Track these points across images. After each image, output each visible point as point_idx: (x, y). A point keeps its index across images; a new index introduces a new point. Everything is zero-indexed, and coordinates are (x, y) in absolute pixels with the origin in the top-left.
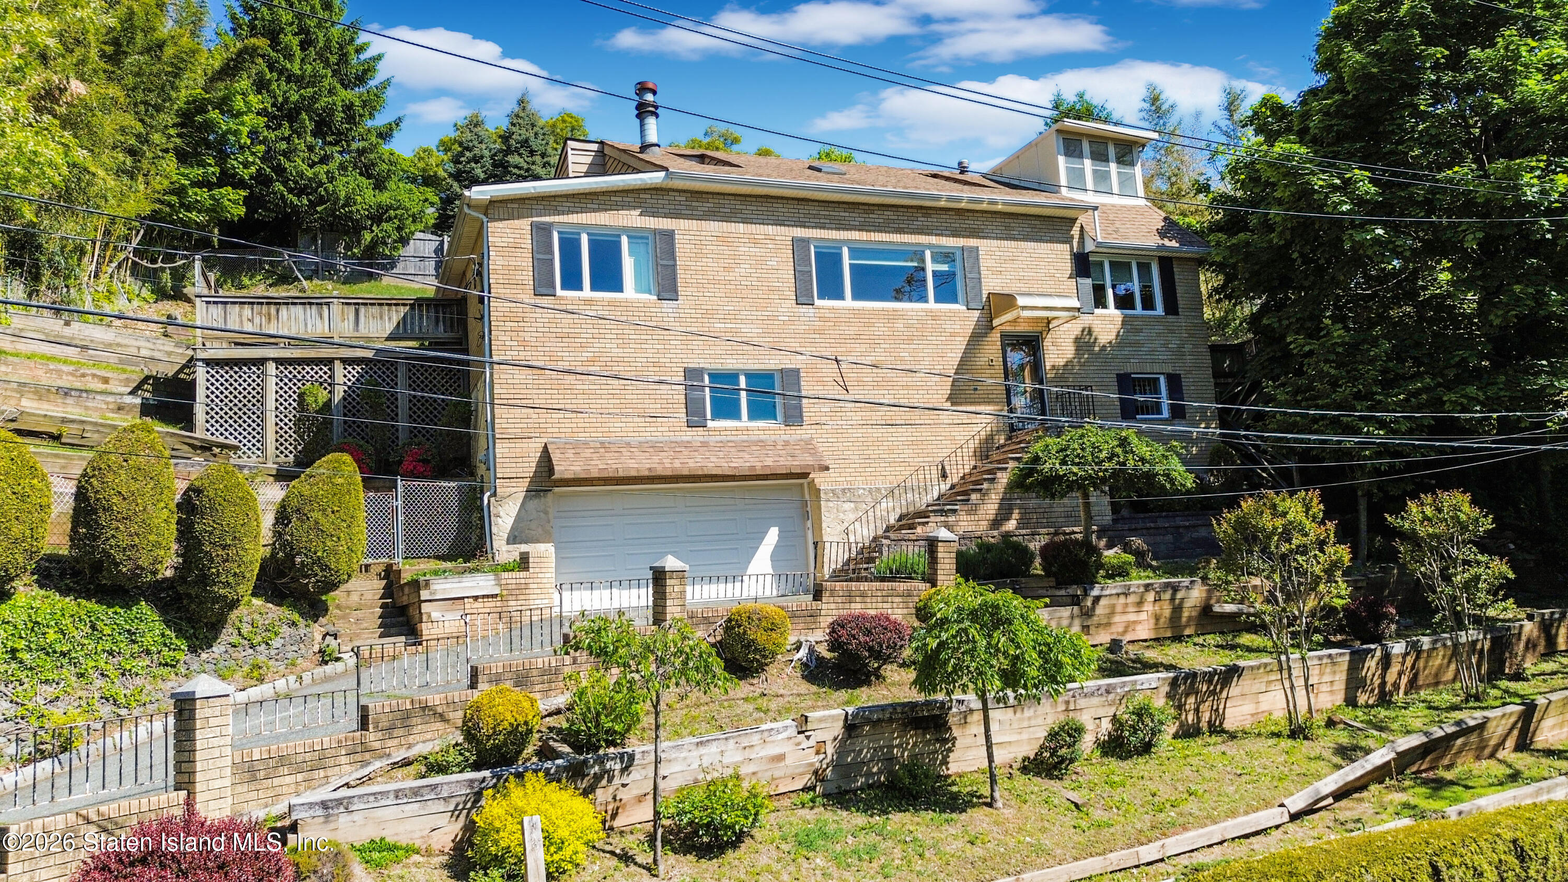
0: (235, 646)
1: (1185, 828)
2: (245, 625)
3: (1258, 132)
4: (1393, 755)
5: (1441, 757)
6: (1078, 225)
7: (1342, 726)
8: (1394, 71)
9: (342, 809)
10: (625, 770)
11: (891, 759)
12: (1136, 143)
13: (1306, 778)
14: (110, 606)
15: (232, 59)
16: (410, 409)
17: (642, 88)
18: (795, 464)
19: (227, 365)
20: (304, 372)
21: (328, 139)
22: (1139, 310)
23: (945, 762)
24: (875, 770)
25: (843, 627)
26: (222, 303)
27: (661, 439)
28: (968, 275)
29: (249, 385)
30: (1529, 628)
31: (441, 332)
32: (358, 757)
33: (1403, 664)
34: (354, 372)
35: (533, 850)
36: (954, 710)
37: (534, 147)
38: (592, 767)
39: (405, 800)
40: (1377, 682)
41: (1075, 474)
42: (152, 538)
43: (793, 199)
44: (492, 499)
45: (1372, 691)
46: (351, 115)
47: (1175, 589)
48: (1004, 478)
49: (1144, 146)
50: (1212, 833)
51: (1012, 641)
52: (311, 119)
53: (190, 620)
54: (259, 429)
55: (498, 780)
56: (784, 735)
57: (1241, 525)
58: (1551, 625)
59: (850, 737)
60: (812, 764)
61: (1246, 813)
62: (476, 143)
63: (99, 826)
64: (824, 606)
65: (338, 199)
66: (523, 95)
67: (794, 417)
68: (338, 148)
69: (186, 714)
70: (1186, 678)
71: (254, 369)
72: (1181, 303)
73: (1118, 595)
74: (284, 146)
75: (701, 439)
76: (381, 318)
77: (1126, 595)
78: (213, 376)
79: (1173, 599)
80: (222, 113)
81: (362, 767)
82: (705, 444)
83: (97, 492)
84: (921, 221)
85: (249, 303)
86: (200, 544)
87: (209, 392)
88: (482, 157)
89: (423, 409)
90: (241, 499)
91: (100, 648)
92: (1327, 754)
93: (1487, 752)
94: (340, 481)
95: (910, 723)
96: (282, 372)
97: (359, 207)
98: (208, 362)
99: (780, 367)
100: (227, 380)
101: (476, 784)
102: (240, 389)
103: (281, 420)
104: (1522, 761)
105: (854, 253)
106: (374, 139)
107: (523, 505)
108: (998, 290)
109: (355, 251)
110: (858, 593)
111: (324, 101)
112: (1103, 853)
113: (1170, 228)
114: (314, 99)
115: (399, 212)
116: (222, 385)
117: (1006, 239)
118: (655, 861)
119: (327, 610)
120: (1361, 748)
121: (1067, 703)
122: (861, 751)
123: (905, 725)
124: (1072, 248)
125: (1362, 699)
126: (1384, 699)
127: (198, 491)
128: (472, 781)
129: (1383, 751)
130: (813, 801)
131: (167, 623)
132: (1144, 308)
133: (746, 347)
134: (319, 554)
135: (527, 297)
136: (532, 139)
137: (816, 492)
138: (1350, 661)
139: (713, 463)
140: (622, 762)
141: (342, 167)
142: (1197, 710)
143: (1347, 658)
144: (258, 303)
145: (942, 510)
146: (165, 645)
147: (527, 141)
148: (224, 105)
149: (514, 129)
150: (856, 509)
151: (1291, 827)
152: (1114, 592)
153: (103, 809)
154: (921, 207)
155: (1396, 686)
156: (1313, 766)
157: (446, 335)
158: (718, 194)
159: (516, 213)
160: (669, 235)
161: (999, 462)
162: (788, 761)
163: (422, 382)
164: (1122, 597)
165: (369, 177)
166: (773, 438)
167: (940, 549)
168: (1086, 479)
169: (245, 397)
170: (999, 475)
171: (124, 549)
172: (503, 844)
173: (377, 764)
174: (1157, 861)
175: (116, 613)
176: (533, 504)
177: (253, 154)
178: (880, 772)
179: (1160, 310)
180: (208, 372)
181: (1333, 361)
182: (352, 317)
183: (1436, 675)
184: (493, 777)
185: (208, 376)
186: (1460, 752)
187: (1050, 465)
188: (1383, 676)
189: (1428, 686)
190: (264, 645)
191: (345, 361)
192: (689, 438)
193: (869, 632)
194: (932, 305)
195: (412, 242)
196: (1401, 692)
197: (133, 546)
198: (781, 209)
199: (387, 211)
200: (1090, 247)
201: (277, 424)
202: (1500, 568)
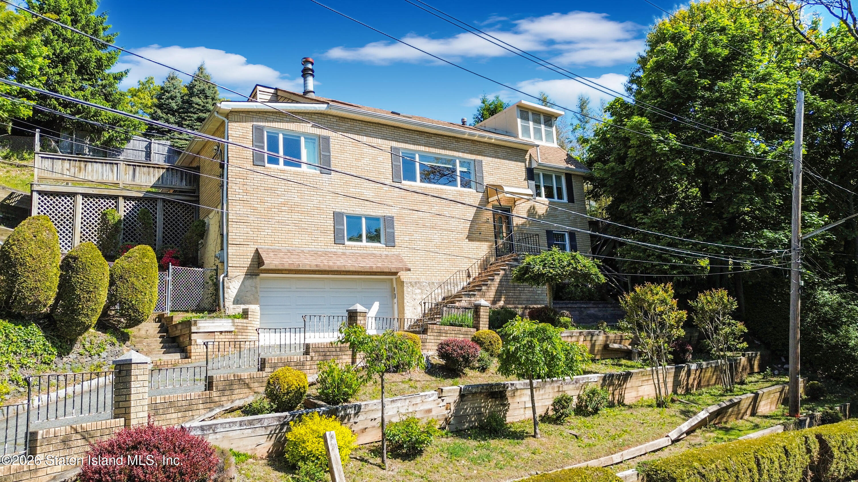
0: (81, 355)
1: (629, 447)
2: (87, 343)
3: (612, 115)
4: (708, 414)
5: (723, 417)
6: (528, 154)
7: (678, 402)
8: (685, 90)
9: (211, 431)
10: (356, 414)
11: (480, 414)
12: (553, 116)
13: (674, 425)
14: (16, 325)
15: (34, 24)
16: (164, 228)
17: (306, 61)
18: (392, 266)
19: (52, 195)
20: (100, 203)
21: (84, 77)
22: (556, 199)
23: (505, 417)
24: (473, 419)
25: (448, 345)
26: (51, 158)
27: (320, 250)
28: (478, 174)
29: (65, 208)
30: (744, 360)
31: (184, 185)
32: (208, 405)
33: (695, 374)
34: (131, 205)
35: (333, 449)
36: (509, 389)
37: (208, 94)
38: (341, 412)
39: (245, 427)
40: (685, 383)
41: (551, 273)
42: (48, 284)
43: (392, 126)
44: (226, 278)
45: (683, 387)
46: (100, 64)
47: (592, 336)
48: (498, 279)
49: (556, 118)
50: (641, 449)
51: (553, 347)
52: (76, 64)
53: (58, 337)
54: (70, 235)
55: (293, 417)
56: (432, 398)
57: (636, 299)
58: (752, 359)
59: (462, 401)
60: (444, 415)
61: (653, 440)
62: (172, 89)
63: (82, 435)
64: (429, 337)
65: (90, 112)
66: (202, 65)
67: (391, 242)
68: (90, 83)
69: (124, 373)
70: (609, 377)
71: (69, 199)
72: (575, 197)
73: (568, 336)
74: (58, 78)
75: (342, 251)
76: (149, 174)
77: (571, 337)
78: (42, 201)
79: (591, 340)
80: (25, 55)
81: (210, 411)
82: (344, 254)
83: (16, 254)
84: (455, 144)
85: (68, 160)
86: (74, 290)
87: (39, 211)
88: (176, 97)
89: (171, 229)
90: (101, 264)
91: (10, 350)
92: (678, 414)
93: (740, 416)
94: (147, 261)
95: (489, 395)
96: (86, 202)
97: (103, 118)
98: (40, 193)
99: (384, 215)
100: (51, 205)
101: (282, 419)
102: (60, 210)
103: (84, 230)
104: (757, 420)
105: (421, 157)
106: (112, 80)
107: (243, 282)
108: (491, 183)
109: (98, 143)
110: (444, 331)
111: (85, 55)
112: (597, 458)
113: (570, 159)
114: (79, 53)
115: (127, 123)
116: (48, 207)
117: (495, 157)
118: (383, 461)
119: (129, 338)
120: (692, 412)
121: (559, 387)
122: (467, 409)
123: (487, 396)
124: (526, 165)
125: (679, 391)
126: (688, 391)
127: (75, 259)
128: (280, 417)
129: (703, 412)
130: (446, 434)
131: (46, 337)
132: (558, 198)
133: (366, 203)
134: (133, 302)
135: (250, 166)
136: (207, 89)
137: (402, 283)
138: (675, 372)
139: (350, 264)
140: (355, 410)
141: (93, 94)
142: (613, 394)
143: (674, 370)
144: (74, 160)
145: (469, 294)
146: (45, 350)
147: (204, 90)
148: (25, 50)
149: (196, 83)
150: (422, 293)
151: (672, 448)
152: (566, 335)
153: (84, 425)
154: (455, 137)
155: (692, 385)
156: (674, 419)
157: (187, 187)
158: (353, 119)
159: (244, 119)
160: (327, 139)
161: (494, 271)
162: (434, 413)
163: (171, 213)
164: (570, 338)
165: (108, 101)
166: (379, 252)
167: (481, 310)
168: (557, 275)
169: (62, 215)
170: (496, 277)
171: (31, 289)
172: (309, 449)
173: (217, 410)
174: (619, 463)
175: (20, 329)
176: (249, 282)
177: (40, 81)
178: (475, 421)
179: (565, 200)
180: (39, 199)
181: (657, 227)
182: (131, 172)
183: (708, 381)
184: (291, 416)
185: (40, 201)
186: (730, 415)
187: (537, 268)
188: (687, 380)
189: (705, 386)
190: (97, 356)
191: (126, 198)
192: (335, 250)
193: (462, 348)
194: (459, 188)
195: (132, 141)
196: (695, 388)
197: (36, 288)
198: (385, 131)
199: (118, 122)
200: (534, 165)
201: (81, 232)
202: (740, 327)
